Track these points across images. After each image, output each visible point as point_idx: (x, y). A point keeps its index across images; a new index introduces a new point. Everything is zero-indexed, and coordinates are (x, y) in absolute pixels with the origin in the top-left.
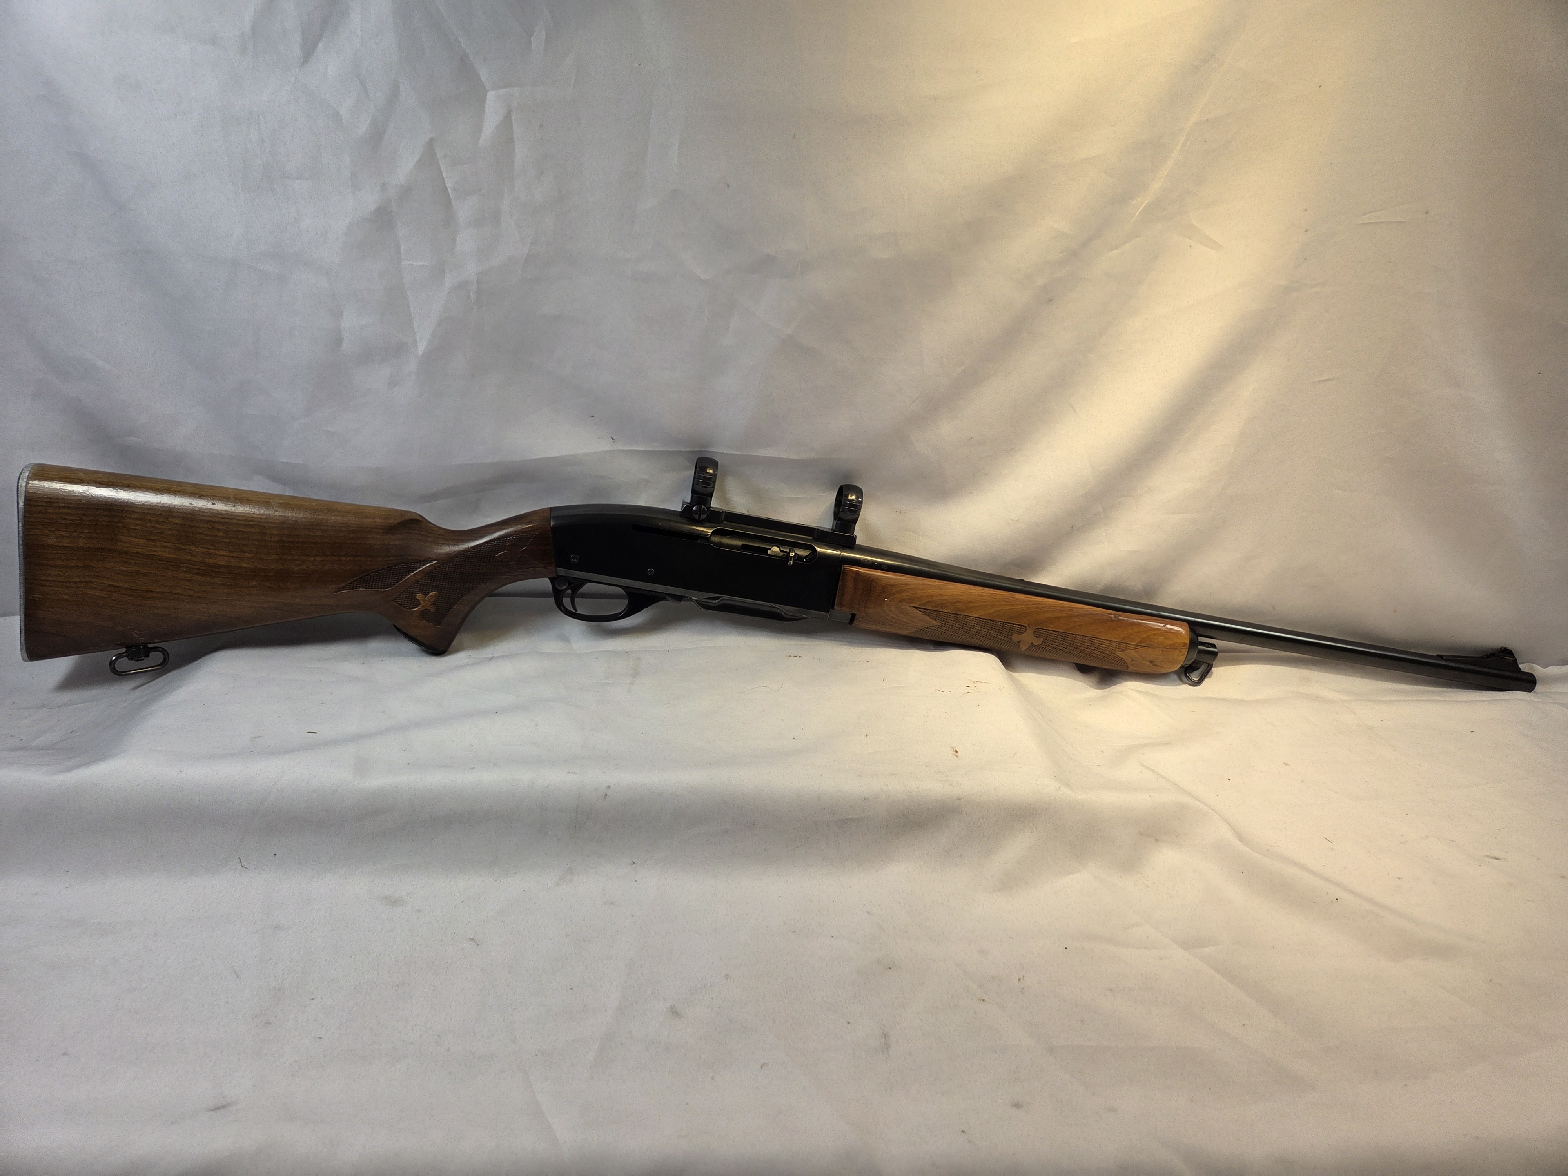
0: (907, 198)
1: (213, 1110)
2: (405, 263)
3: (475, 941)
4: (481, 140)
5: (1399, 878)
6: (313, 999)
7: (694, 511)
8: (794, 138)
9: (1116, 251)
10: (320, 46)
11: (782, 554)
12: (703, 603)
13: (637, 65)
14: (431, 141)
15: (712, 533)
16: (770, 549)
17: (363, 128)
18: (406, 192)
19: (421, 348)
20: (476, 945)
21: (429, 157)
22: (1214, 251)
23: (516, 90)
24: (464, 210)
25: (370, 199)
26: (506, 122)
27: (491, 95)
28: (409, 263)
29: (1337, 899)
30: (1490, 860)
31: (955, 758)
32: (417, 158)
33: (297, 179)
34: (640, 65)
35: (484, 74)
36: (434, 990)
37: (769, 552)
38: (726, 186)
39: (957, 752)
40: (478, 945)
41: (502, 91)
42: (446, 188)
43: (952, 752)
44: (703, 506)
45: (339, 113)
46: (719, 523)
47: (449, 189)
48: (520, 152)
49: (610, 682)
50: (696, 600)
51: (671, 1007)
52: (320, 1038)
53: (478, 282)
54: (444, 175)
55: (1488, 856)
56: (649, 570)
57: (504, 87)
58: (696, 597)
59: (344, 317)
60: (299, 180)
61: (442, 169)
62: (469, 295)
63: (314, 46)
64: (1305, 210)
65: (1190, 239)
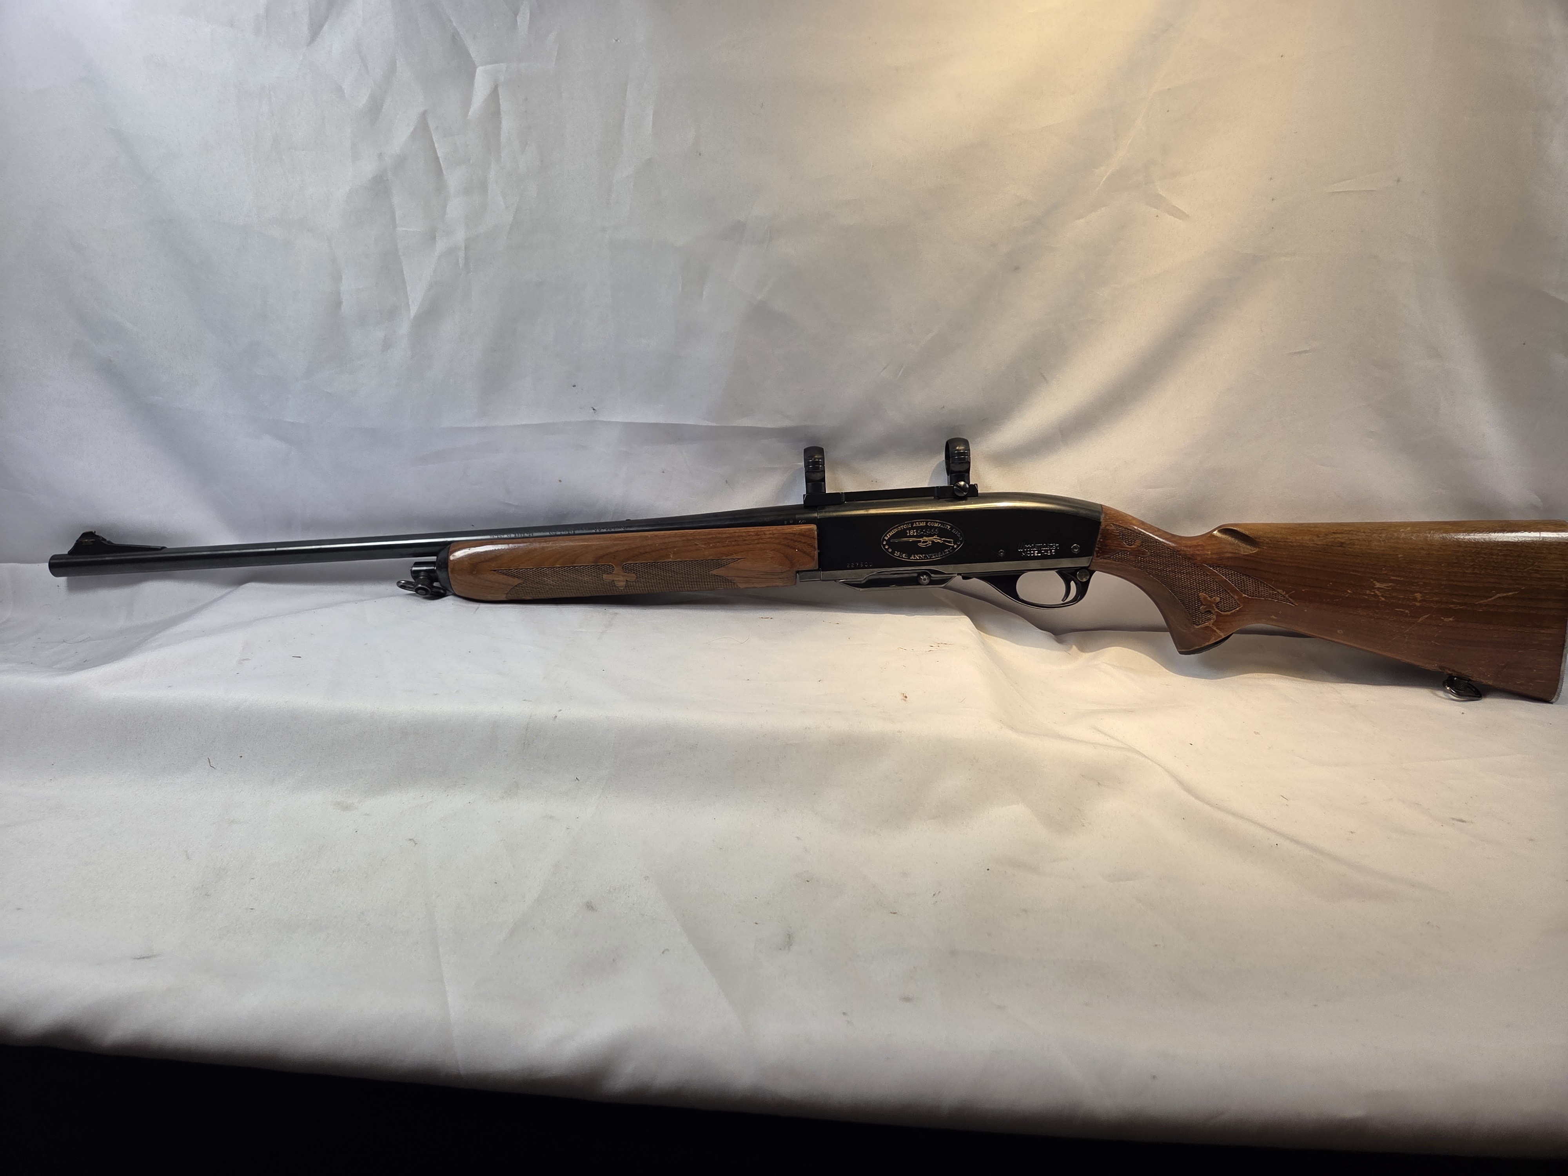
0: (872, 165)
1: (138, 959)
2: (398, 229)
3: (414, 841)
4: (470, 113)
5: (1352, 832)
6: (252, 879)
8: (762, 107)
9: (1082, 220)
10: (326, 26)
13: (614, 41)
14: (424, 113)
17: (363, 100)
18: (401, 162)
19: (414, 310)
20: (414, 844)
21: (423, 129)
22: (1181, 221)
23: (503, 66)
24: (454, 179)
25: (368, 167)
26: (494, 95)
27: (480, 70)
28: (403, 229)
29: (1277, 844)
30: (1456, 823)
31: (904, 702)
32: (412, 129)
33: (303, 150)
34: (617, 41)
35: (473, 50)
36: (366, 877)
38: (698, 154)
39: (906, 697)
40: (416, 844)
41: (489, 67)
42: (437, 158)
43: (902, 697)
45: (341, 87)
47: (440, 159)
48: (508, 124)
49: (584, 630)
51: (588, 902)
52: (252, 909)
53: (466, 248)
54: (436, 145)
55: (1453, 819)
57: (491, 63)
59: (343, 281)
60: (304, 151)
61: (434, 140)
62: (458, 260)
63: (321, 26)
64: (1271, 179)
65: (1157, 208)
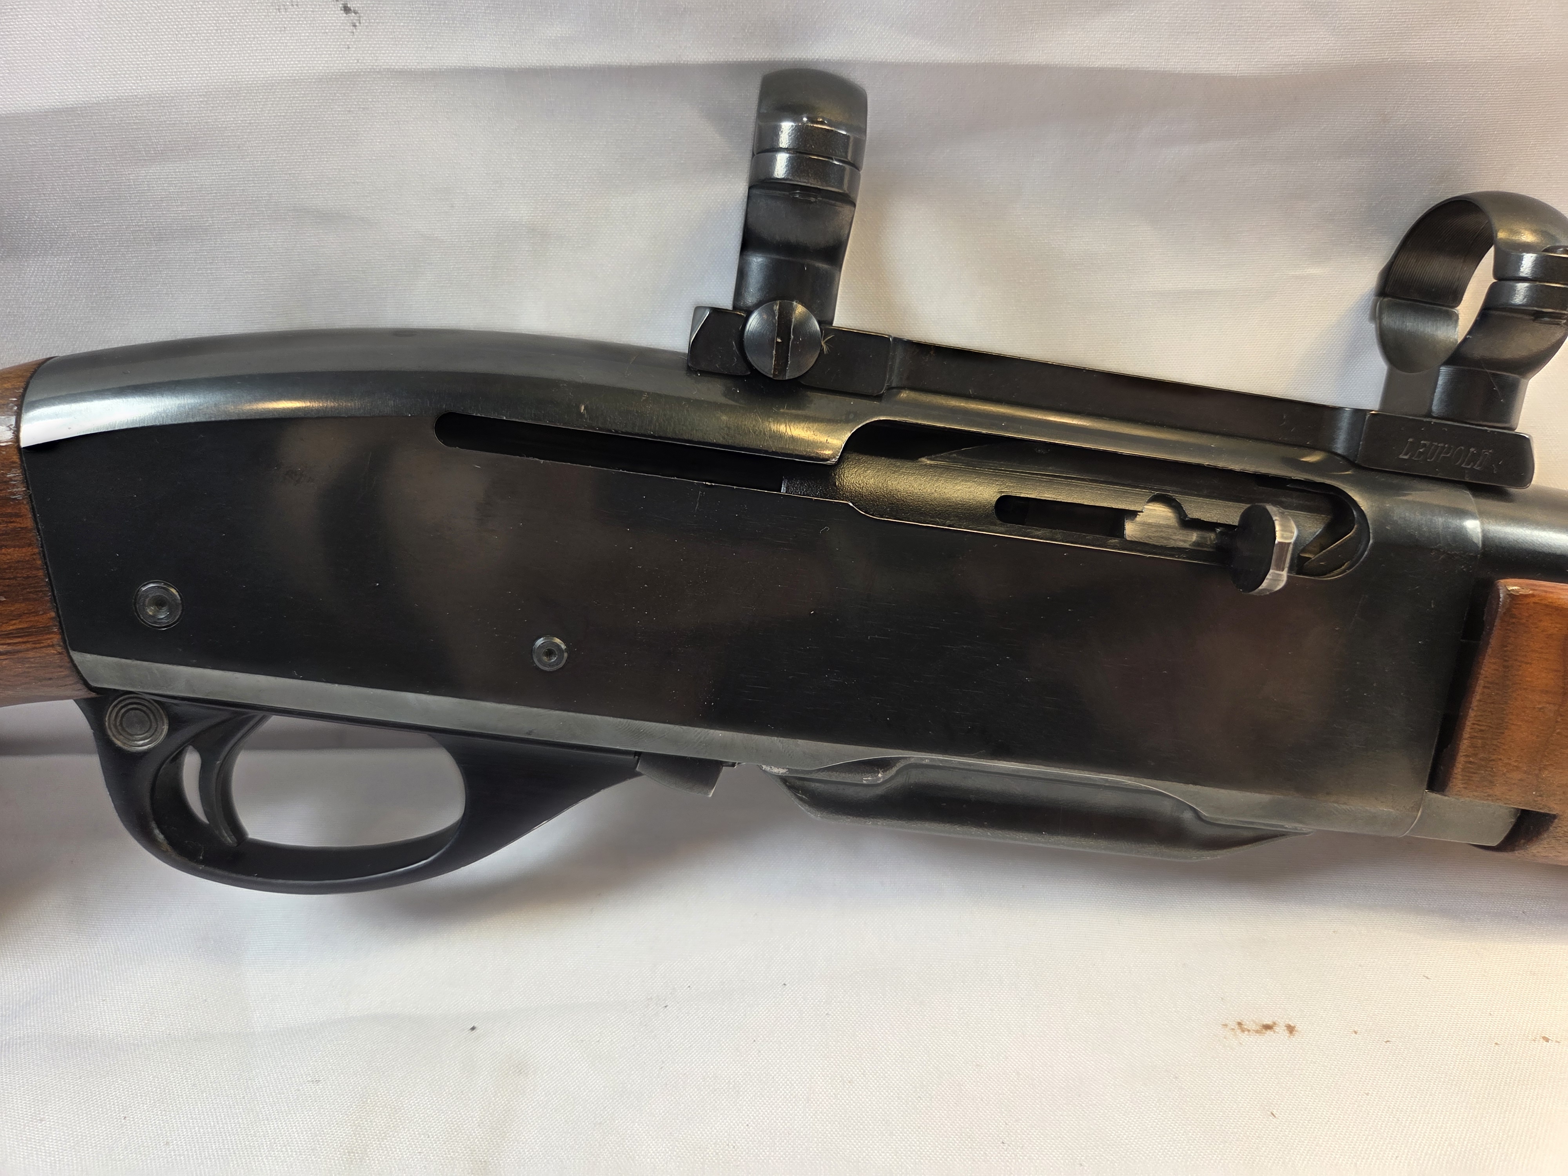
7: (758, 336)
11: (1194, 536)
12: (813, 785)
15: (851, 446)
16: (1133, 514)
37: (1131, 529)
44: (799, 309)
46: (879, 398)
50: (784, 780)
56: (540, 642)
58: (777, 765)
